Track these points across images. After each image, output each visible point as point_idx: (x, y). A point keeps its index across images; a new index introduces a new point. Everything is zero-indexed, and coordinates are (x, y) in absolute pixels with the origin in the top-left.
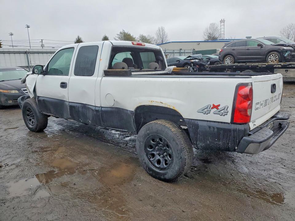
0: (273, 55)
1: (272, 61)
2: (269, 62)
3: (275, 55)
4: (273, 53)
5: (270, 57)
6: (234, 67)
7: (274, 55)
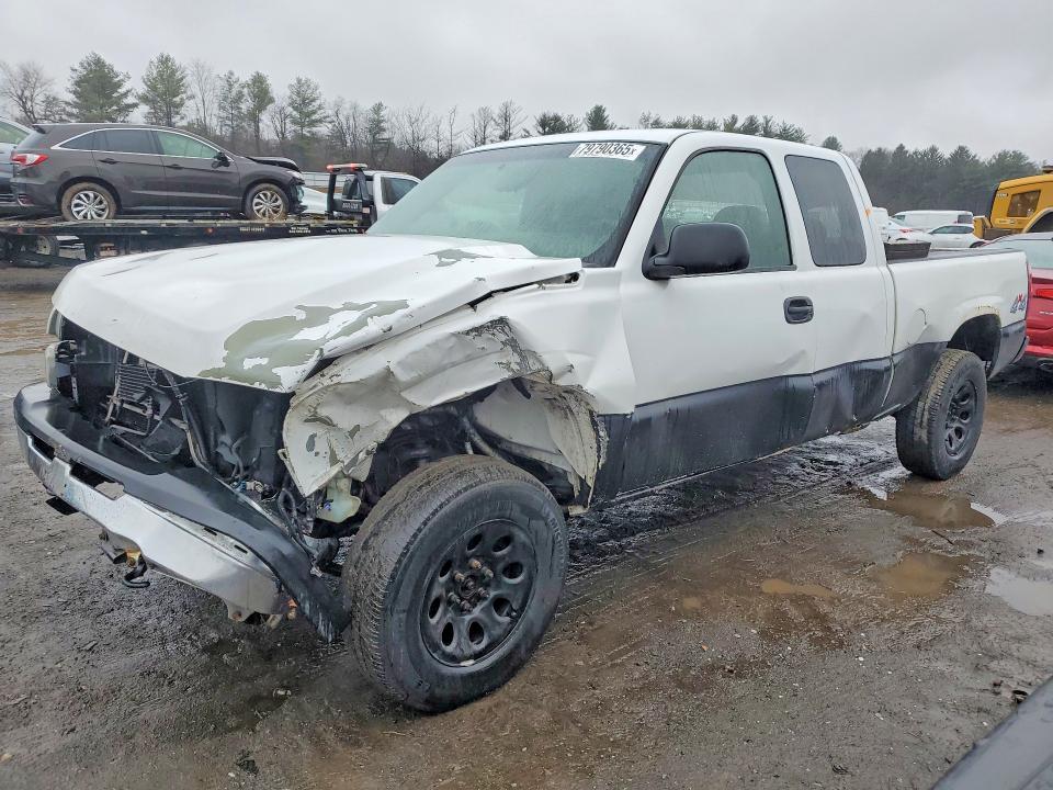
0: (265, 195)
1: (264, 214)
2: (255, 217)
3: (272, 195)
4: (267, 189)
5: (256, 200)
6: (144, 232)
7: (269, 194)
